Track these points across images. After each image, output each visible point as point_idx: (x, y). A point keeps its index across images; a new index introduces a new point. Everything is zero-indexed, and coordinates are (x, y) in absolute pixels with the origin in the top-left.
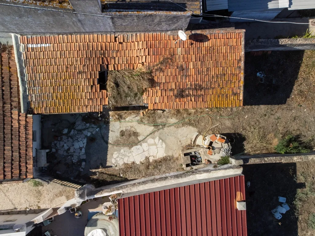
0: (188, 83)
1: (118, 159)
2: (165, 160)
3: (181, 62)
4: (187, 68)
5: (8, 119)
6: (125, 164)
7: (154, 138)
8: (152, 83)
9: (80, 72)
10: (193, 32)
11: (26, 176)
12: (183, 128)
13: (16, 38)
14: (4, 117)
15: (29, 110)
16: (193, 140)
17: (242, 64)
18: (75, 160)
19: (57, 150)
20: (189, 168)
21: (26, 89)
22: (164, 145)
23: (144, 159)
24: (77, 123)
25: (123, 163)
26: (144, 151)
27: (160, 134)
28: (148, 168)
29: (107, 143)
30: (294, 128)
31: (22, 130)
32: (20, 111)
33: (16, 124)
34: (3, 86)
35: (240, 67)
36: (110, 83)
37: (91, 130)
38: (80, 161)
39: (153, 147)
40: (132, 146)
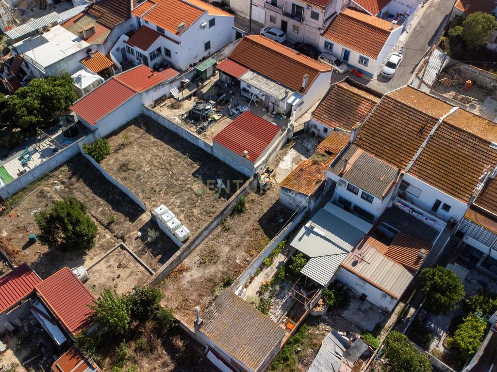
1: (291, 153)
2: (277, 165)
4: (310, 175)
5: (337, 122)
6: (288, 153)
7: (290, 167)
10: (321, 182)
14: (339, 121)
18: (305, 141)
22: (283, 169)
23: (284, 160)
26: (287, 162)
27: (289, 171)
28: (280, 158)
29: (302, 154)
30: (245, 216)
33: (333, 123)
36: (326, 154)
38: (302, 142)
39: (286, 165)
40: (293, 159)
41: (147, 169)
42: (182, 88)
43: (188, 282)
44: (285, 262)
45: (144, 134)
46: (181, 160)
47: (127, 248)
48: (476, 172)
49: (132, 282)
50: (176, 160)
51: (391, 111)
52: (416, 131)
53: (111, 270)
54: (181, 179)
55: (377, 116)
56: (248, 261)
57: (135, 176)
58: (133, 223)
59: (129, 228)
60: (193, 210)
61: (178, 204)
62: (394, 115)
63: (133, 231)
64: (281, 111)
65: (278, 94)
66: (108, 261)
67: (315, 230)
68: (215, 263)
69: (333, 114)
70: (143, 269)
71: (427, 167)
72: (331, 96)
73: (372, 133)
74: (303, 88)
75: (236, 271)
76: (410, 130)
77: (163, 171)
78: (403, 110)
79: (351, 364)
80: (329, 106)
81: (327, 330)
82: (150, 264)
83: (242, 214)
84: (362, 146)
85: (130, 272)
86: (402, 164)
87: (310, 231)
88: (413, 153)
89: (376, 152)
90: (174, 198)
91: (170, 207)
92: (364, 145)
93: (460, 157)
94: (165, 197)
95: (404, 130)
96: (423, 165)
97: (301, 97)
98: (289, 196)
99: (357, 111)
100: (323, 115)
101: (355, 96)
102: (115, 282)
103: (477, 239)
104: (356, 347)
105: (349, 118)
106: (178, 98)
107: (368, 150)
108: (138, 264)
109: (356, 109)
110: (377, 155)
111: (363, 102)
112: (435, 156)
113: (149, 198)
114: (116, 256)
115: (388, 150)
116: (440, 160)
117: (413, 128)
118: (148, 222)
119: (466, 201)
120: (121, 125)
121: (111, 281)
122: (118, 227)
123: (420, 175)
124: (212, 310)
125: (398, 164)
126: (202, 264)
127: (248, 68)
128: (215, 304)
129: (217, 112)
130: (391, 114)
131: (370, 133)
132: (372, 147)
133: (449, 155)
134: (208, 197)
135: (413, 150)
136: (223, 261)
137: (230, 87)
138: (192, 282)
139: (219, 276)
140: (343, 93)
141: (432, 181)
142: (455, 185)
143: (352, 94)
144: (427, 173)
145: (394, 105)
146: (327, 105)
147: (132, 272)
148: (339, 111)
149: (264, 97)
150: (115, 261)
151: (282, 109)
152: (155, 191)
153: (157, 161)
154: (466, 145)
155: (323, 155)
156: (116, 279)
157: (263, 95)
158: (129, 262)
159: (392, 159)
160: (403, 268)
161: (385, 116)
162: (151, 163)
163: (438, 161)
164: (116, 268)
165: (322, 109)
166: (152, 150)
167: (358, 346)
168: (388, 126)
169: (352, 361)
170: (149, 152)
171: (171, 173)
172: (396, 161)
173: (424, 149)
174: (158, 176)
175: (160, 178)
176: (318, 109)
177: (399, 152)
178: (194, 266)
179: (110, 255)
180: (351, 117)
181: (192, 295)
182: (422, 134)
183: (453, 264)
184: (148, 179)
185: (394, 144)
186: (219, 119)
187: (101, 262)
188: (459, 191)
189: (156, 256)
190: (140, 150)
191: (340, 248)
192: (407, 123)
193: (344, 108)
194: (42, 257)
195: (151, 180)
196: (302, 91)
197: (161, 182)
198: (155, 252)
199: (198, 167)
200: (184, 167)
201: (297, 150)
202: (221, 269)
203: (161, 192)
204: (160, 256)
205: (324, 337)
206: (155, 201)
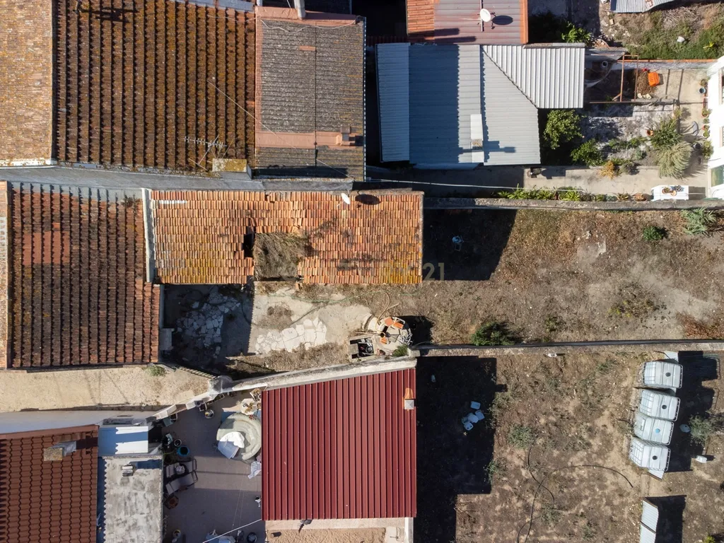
0: (355, 252)
1: (264, 345)
2: (326, 348)
3: (345, 227)
4: (353, 235)
5: (130, 289)
6: (273, 352)
7: (312, 319)
8: (310, 251)
9: (221, 235)
11: (150, 360)
12: (352, 306)
13: (147, 193)
14: (126, 286)
15: (156, 279)
16: (364, 324)
17: (420, 232)
18: (207, 343)
19: (184, 330)
20: (355, 360)
21: (153, 252)
22: (325, 329)
23: (298, 345)
24: (211, 296)
25: (270, 350)
26: (298, 336)
27: (321, 314)
28: (302, 357)
29: (250, 323)
30: (499, 313)
31: (147, 303)
32: (145, 280)
33: (139, 296)
34: (126, 249)
35: (418, 236)
36: (257, 249)
37: (229, 305)
38: (214, 345)
39: (311, 331)
40: (283, 328)
43: (705, 299)
44: (542, 170)
51: (96, 121)
52: (124, 30)
54: (519, 504)
55: (135, 150)
56: (590, 233)
58: (683, 497)
59: (699, 493)
60: (572, 414)
61: (582, 454)
62: (107, 107)
63: (700, 479)
68: (635, 286)
69: (113, 315)
74: (80, 445)
75: (623, 238)
76: (129, 45)
78: (74, 92)
80: (94, 340)
83: (500, 320)
84: (242, 143)
86: (236, 25)
89: (242, 102)
90: (574, 475)
91: (600, 462)
94: (587, 492)
95: (140, 62)
97: (107, 431)
99: (66, 260)
101: (17, 294)
105: (100, 268)
107: (247, 121)
109: (62, 266)
110: (249, 96)
111: (27, 262)
115: (217, 75)
117: (118, 40)
125: (241, 35)
126: (653, 305)
132: (232, 118)
135: (182, 14)
136: (623, 275)
138: (701, 293)
139: (656, 258)
140: (27, 332)
143: (18, 305)
145: (73, 122)
146: (94, 346)
148: (93, 304)
152: (589, 525)
161: (124, 128)
165: (112, 353)
168: (151, 108)
171: (523, 538)
172: (237, 43)
176: (121, 359)
177: (207, 47)
178: (670, 316)
180: (95, 263)
182: (123, 12)
185: (192, 69)
189: (710, 392)
192: (113, 62)
193: (75, 299)
196: (88, 440)
197: (558, 535)
198: (706, 399)
199: (461, 499)
200: (485, 527)
201: (248, 338)
202: (639, 266)
203: (582, 510)
204: (706, 384)
205: (628, 17)
206: (609, 503)
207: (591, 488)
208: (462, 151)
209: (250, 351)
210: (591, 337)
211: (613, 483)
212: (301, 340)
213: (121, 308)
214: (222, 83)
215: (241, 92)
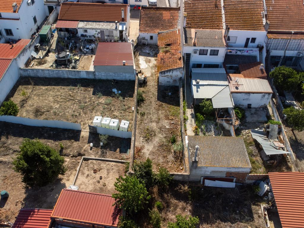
1: (141, 58)
5: (157, 29)
6: (139, 59)
7: (148, 66)
10: (182, 58)
12: (150, 73)
18: (142, 50)
22: (144, 68)
23: (140, 63)
27: (149, 68)
28: (137, 64)
29: (147, 56)
30: (147, 102)
33: (155, 30)
37: (152, 54)
39: (144, 66)
40: (145, 61)
41: (57, 106)
42: (37, 50)
43: (149, 155)
44: (193, 112)
45: (34, 88)
46: (77, 90)
47: (91, 158)
48: (257, 14)
49: (114, 175)
50: (73, 92)
51: (193, 3)
52: (214, 8)
53: (91, 178)
54: (87, 101)
55: (188, 8)
56: (173, 123)
57: (52, 114)
58: (79, 141)
59: (79, 145)
60: (113, 114)
63: (84, 146)
64: (116, 38)
65: (110, 27)
66: (83, 174)
67: (200, 83)
68: (155, 135)
69: (151, 26)
70: (114, 163)
71: (233, 22)
72: (143, 17)
73: (192, 18)
74: (123, 18)
75: (172, 133)
76: (210, 8)
77: (70, 102)
79: (276, 140)
80: (146, 23)
81: (248, 132)
82: (116, 158)
83: (145, 102)
84: (192, 27)
85: (106, 171)
86: (220, 27)
87: (198, 86)
88: (221, 19)
89: (201, 27)
90: (93, 113)
92: (192, 26)
93: (245, 11)
95: (207, 10)
96: (230, 23)
97: (125, 24)
98: (167, 76)
99: (164, 19)
100: (146, 28)
101: (157, 11)
102: (101, 183)
103: (276, 50)
104: (272, 130)
106: (40, 57)
107: (197, 28)
108: (107, 163)
109: (162, 18)
111: (163, 13)
112: (232, 16)
113: (76, 122)
114: (86, 167)
115: (207, 23)
116: (237, 17)
117: (211, 7)
118: (89, 135)
119: (264, 30)
120: (11, 89)
121: (97, 184)
122: (69, 150)
123: (233, 28)
124: (193, 152)
125: (217, 28)
126: (148, 140)
127: (78, 21)
128: (191, 147)
129: (74, 55)
130: (195, 4)
131: (191, 19)
132: (197, 25)
133: (239, 12)
134: (115, 102)
135: (220, 17)
136: (158, 132)
137: (70, 39)
139: (165, 141)
140: (148, 12)
141: (241, 28)
142: (253, 25)
144: (235, 25)
146: (144, 22)
147: (108, 170)
148: (154, 23)
149: (100, 34)
150: (88, 170)
151: (116, 37)
152: (76, 116)
153: (60, 98)
154: (243, 4)
155: (166, 47)
156: (101, 181)
157: (99, 33)
158: (100, 165)
159: (213, 27)
160: (259, 79)
161: (192, 7)
162: (56, 102)
163: (236, 17)
164: (94, 174)
165: (143, 25)
166: (50, 94)
167: (273, 128)
168: (197, 11)
169: (275, 139)
170: (49, 96)
171: (77, 101)
172: (215, 27)
173: (225, 14)
174: (70, 107)
175: (72, 107)
176: (141, 27)
177: (213, 21)
178: (144, 144)
179: (81, 169)
180: (163, 23)
181: (159, 160)
182: (218, 8)
183: (273, 68)
184: (64, 111)
185: (207, 19)
186: (80, 59)
187: (79, 177)
188: (257, 27)
189: (115, 151)
190: (41, 98)
191: (221, 85)
192: (206, 6)
193: (155, 20)
194: (24, 202)
195: (66, 111)
196: (123, 20)
197: (75, 109)
198: (112, 149)
199: (92, 89)
200: (82, 93)
201: (143, 56)
202: (162, 136)
203: (81, 114)
204: (118, 150)
205: (250, 137)
206: (82, 121)
207: (88, 117)
208: (196, 81)
209: (140, 56)
210: (138, 123)
211: (88, 122)
212: (142, 64)
213: (153, 27)
214: (205, 24)
215: (204, 27)
